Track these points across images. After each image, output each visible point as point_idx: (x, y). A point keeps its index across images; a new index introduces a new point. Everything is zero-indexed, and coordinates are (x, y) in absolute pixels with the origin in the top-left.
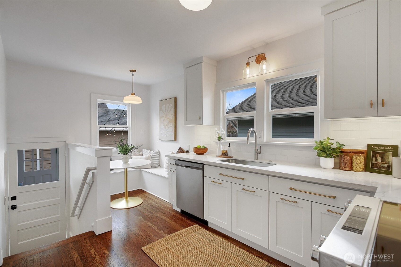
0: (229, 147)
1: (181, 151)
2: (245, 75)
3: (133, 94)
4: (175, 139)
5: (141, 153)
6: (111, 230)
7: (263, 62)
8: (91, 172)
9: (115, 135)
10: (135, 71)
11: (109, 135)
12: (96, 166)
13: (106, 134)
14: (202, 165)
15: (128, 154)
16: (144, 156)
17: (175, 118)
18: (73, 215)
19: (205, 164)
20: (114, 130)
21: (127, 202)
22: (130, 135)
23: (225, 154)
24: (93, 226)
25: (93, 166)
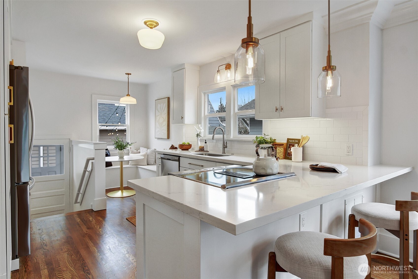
0: (206, 143)
1: (173, 147)
2: (217, 80)
3: (128, 95)
4: (168, 137)
5: (139, 151)
6: (106, 209)
7: (228, 70)
8: (91, 161)
9: (118, 134)
10: (131, 74)
11: (111, 134)
12: (94, 157)
13: (109, 133)
14: (178, 157)
15: (123, 150)
16: (141, 154)
17: (168, 117)
18: (76, 202)
19: (181, 157)
20: (116, 129)
21: (122, 192)
22: (128, 133)
23: (202, 149)
24: (92, 205)
25: (92, 157)
